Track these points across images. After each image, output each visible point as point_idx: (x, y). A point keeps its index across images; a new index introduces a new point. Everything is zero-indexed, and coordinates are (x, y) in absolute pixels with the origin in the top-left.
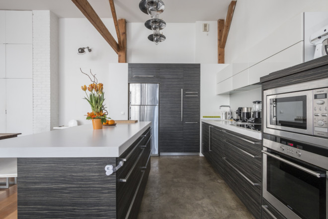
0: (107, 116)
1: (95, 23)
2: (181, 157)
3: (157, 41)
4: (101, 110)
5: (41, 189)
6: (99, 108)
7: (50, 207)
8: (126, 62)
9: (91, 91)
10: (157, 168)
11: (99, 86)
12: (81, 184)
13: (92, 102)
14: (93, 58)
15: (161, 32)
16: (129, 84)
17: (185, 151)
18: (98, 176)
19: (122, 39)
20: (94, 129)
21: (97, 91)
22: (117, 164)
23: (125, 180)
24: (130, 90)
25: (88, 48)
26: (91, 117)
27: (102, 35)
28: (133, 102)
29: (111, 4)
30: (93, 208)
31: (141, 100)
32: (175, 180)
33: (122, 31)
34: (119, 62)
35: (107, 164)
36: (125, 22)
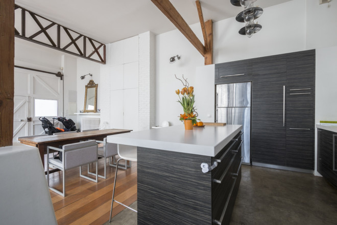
0: (197, 118)
1: (185, 32)
2: (282, 171)
3: (250, 33)
4: (192, 112)
5: (151, 173)
6: (190, 110)
7: (157, 190)
8: (212, 63)
9: (184, 94)
10: (249, 179)
11: (190, 89)
12: (180, 176)
13: (184, 104)
14: (181, 65)
15: (255, 22)
16: (216, 85)
17: (288, 165)
18: (195, 171)
19: (208, 41)
20: (186, 129)
21: (188, 94)
22: (212, 164)
23: (219, 182)
24: (217, 92)
25: (177, 56)
26: (183, 118)
27: (190, 41)
28: (219, 104)
29: (198, 9)
30: (190, 200)
31: (229, 102)
32: (275, 198)
33: (208, 32)
34: (206, 64)
35: (202, 162)
36: (212, 23)
